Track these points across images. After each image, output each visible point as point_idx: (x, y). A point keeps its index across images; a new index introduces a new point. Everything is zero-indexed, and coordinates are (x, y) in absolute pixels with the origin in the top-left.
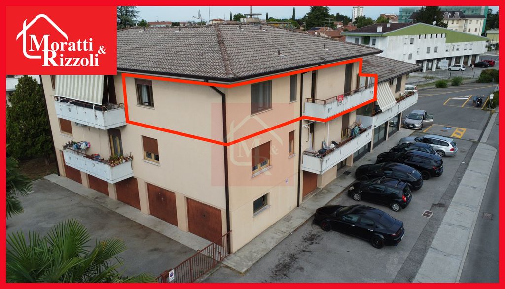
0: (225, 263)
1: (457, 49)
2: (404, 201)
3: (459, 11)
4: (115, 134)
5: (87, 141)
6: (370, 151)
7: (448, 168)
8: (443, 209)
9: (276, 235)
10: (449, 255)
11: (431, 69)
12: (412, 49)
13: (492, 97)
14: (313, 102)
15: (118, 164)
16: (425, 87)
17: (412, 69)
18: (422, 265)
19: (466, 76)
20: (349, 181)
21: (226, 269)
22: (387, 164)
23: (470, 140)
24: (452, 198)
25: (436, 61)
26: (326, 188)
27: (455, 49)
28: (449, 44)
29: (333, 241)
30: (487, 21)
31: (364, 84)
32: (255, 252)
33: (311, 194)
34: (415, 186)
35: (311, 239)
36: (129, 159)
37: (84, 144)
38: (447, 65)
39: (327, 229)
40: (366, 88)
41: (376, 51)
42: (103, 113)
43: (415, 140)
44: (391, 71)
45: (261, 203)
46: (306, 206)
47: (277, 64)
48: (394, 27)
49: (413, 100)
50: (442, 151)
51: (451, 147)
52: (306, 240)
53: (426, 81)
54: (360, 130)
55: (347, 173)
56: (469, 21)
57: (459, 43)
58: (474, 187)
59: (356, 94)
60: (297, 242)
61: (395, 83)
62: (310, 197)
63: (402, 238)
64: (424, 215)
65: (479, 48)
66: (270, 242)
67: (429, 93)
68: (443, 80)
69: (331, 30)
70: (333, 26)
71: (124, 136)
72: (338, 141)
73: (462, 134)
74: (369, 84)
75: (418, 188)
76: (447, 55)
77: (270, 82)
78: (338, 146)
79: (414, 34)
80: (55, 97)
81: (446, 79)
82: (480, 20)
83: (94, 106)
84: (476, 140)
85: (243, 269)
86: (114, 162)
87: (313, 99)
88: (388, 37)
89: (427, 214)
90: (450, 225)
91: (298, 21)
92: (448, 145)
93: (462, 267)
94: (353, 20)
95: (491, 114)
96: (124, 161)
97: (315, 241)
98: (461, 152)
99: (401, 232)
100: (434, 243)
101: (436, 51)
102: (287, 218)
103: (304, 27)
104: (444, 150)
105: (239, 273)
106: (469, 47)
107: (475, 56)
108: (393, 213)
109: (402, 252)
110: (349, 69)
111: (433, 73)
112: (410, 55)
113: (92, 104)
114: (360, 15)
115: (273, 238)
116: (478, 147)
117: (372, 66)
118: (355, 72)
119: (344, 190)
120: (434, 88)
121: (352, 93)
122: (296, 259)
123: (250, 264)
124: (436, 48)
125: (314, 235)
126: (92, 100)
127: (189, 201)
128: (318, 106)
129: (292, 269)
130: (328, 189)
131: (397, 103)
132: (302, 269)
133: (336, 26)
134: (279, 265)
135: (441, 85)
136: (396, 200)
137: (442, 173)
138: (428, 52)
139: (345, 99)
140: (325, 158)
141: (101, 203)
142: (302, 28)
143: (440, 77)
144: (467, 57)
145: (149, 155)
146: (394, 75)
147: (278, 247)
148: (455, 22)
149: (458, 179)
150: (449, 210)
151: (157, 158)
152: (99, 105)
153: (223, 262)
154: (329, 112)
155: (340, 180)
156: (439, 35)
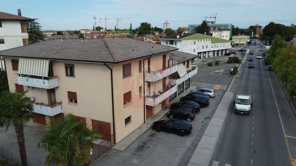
0: (113, 148)
1: (217, 47)
2: (192, 117)
3: (217, 27)
4: (51, 92)
5: (34, 97)
6: (176, 97)
7: (212, 102)
8: (209, 119)
9: (136, 135)
10: (211, 137)
11: (205, 57)
12: (195, 47)
13: (232, 70)
14: (149, 73)
15: (55, 106)
16: (202, 66)
17: (193, 57)
18: (200, 141)
19: (222, 60)
20: (167, 111)
21: (114, 150)
22: (184, 102)
23: (222, 90)
24: (213, 115)
25: (207, 53)
26: (157, 114)
27: (216, 47)
28: (213, 44)
29: (162, 135)
30: (232, 31)
31: (172, 64)
32: (127, 142)
33: (150, 117)
34: (197, 111)
35: (152, 135)
36: (60, 103)
37: (33, 98)
38: (212, 55)
39: (159, 131)
40: (173, 66)
41: (176, 49)
42: (48, 81)
43: (197, 90)
44: (184, 58)
45: (128, 120)
46: (148, 122)
47: (133, 56)
48: (186, 35)
49: (195, 72)
50: (209, 95)
51: (213, 93)
52: (150, 136)
53: (203, 63)
54: (171, 86)
55: (166, 107)
56: (223, 32)
57: (218, 44)
58: (223, 110)
59: (168, 69)
60: (145, 137)
61: (186, 64)
62: (150, 118)
63: (192, 131)
64: (201, 122)
65: (228, 46)
66: (133, 138)
67: (204, 69)
68: (211, 62)
69: (153, 36)
70: (153, 34)
71: (57, 92)
72: (161, 91)
73: (219, 87)
74: (174, 64)
75: (199, 111)
76: (212, 49)
77: (130, 64)
78: (161, 93)
79: (195, 39)
80: (18, 74)
81: (213, 62)
82: (228, 32)
83: (43, 77)
84: (225, 90)
85: (122, 149)
86: (53, 105)
87: (149, 71)
88: (183, 41)
89: (203, 122)
90: (212, 125)
91: (134, 31)
92: (212, 92)
93: (216, 141)
94: (164, 31)
95: (232, 78)
96: (58, 104)
97: (154, 136)
98: (218, 95)
99: (191, 128)
100: (205, 133)
101: (207, 48)
102: (140, 128)
103: (137, 34)
104: (210, 94)
105: (121, 151)
106: (222, 45)
107: (226, 50)
108: (188, 122)
109: (192, 137)
110: (164, 57)
111: (207, 59)
112: (194, 50)
113: (42, 77)
114: (168, 28)
115: (134, 136)
116: (226, 93)
117: (175, 56)
118: (167, 58)
119: (165, 115)
120: (207, 66)
121: (166, 68)
122: (146, 143)
123: (125, 147)
124: (207, 46)
125: (153, 134)
126: (42, 74)
127: (93, 121)
128: (151, 74)
129: (145, 148)
130: (158, 115)
131: (187, 73)
132: (149, 147)
133: (155, 34)
134: (138, 147)
135: (210, 65)
136: (189, 116)
137: (209, 104)
138: (203, 48)
139: (163, 71)
140: (156, 99)
141: (42, 128)
142: (137, 35)
143: (209, 61)
144: (222, 50)
145: (71, 101)
146: (185, 60)
147: (137, 140)
148: (216, 32)
149: (216, 107)
150: (212, 120)
151: (76, 102)
152: (46, 77)
153: (112, 148)
154: (157, 77)
155: (163, 111)
156: (208, 40)
